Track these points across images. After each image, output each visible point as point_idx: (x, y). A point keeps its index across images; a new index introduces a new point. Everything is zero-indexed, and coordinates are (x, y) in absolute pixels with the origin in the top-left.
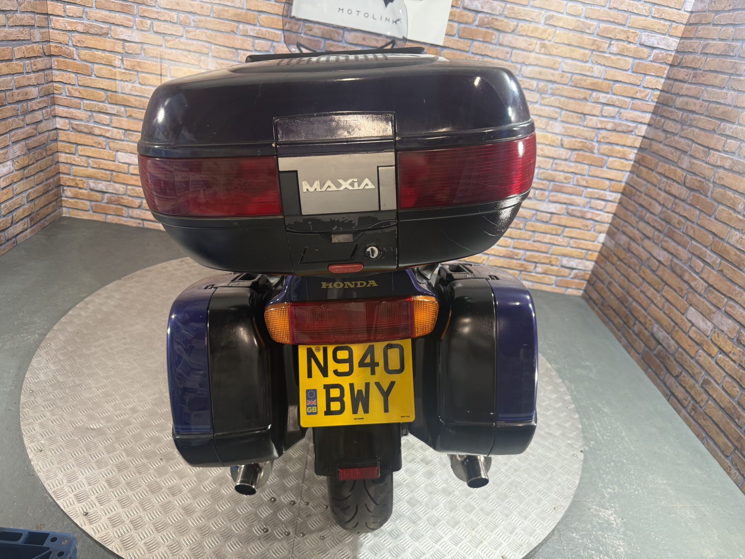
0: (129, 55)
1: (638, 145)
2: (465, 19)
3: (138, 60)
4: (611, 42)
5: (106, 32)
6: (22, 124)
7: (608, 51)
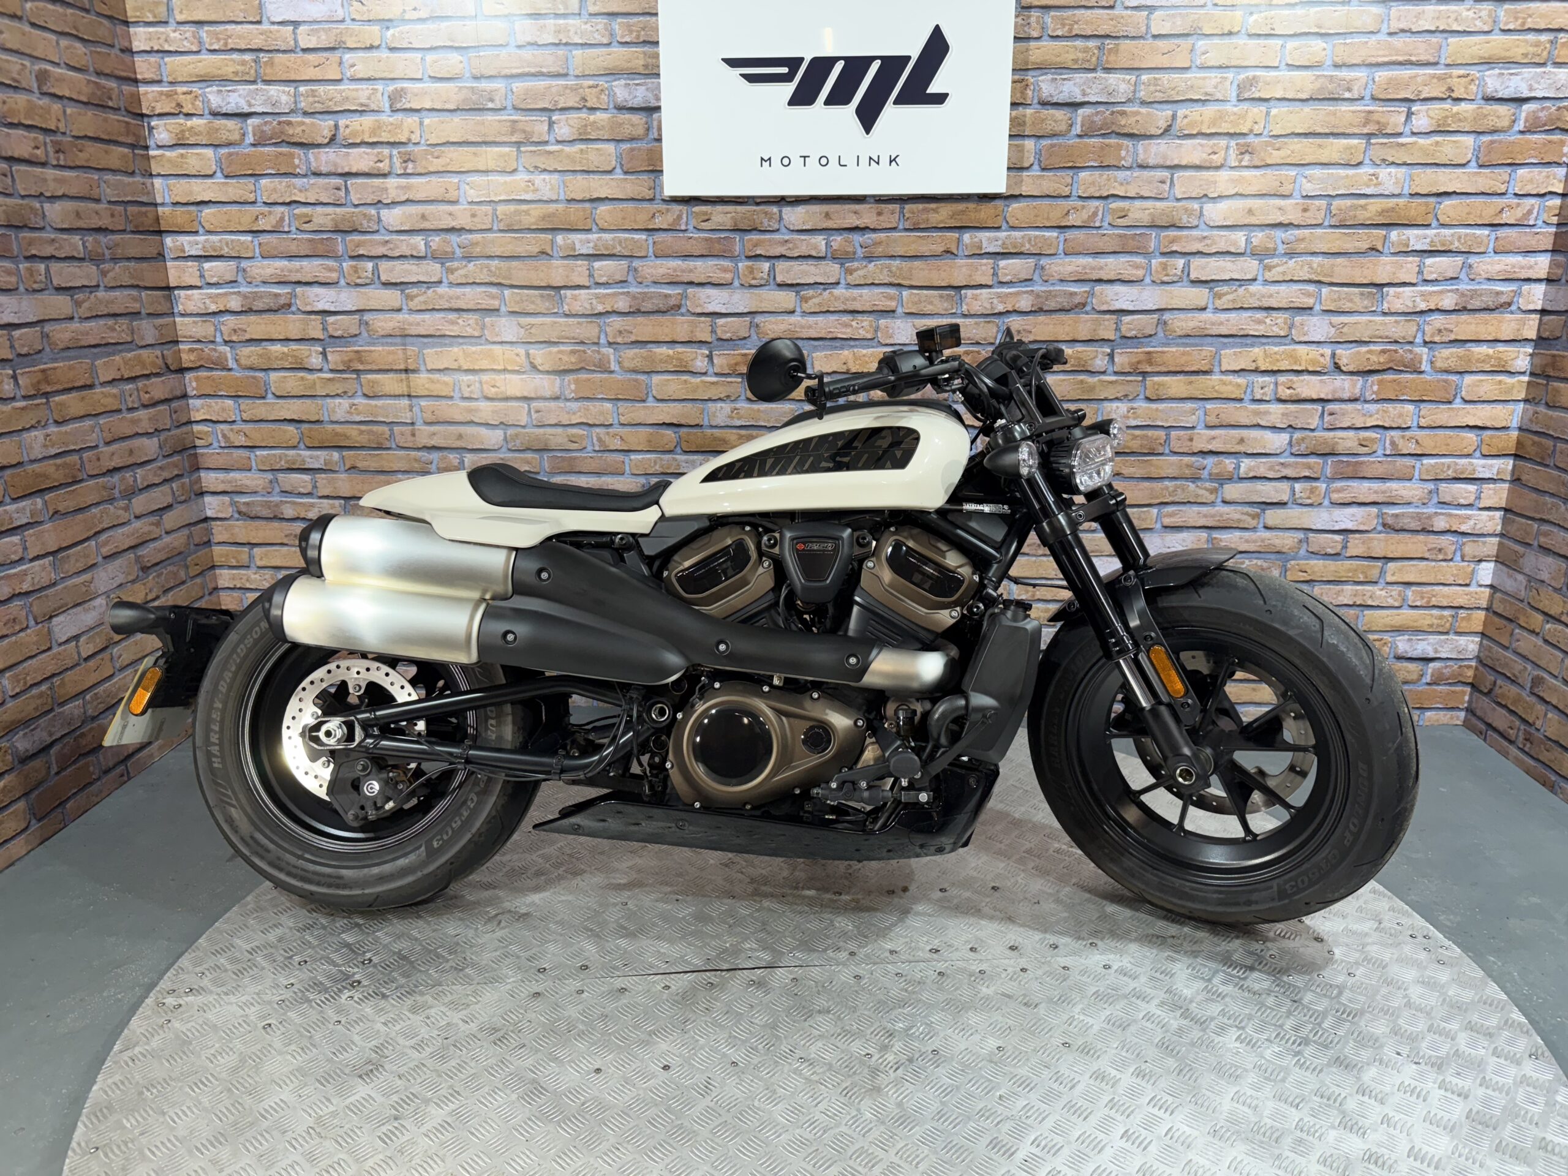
0: (338, 341)
1: (1532, 334)
2: (1049, 127)
3: (356, 348)
4: (1409, 109)
5: (287, 301)
6: (124, 516)
7: (1407, 130)
